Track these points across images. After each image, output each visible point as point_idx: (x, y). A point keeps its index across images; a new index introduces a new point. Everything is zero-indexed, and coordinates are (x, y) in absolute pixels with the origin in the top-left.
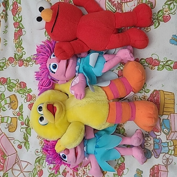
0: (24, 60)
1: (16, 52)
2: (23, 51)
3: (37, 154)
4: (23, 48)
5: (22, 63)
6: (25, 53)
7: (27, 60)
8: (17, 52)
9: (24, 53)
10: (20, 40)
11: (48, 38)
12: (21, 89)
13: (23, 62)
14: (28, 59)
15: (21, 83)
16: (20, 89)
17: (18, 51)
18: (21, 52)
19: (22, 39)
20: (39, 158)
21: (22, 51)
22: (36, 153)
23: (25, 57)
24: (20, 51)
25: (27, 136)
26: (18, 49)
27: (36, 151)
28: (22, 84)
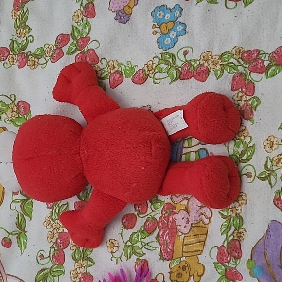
0: (30, 55)
1: (15, 37)
2: (29, 34)
3: (42, 262)
4: (30, 29)
5: (24, 60)
6: (33, 40)
7: (35, 55)
8: (17, 38)
9: (31, 38)
10: (25, 11)
11: (81, 5)
12: (19, 117)
13: (27, 57)
14: (39, 53)
15: (20, 103)
16: (17, 116)
17: (18, 35)
18: (25, 38)
19: (28, 10)
20: (45, 271)
21: (27, 35)
22: (39, 258)
23: (32, 48)
24: (23, 35)
25: (25, 219)
26: (19, 31)
27: (39, 254)
28: (23, 106)
